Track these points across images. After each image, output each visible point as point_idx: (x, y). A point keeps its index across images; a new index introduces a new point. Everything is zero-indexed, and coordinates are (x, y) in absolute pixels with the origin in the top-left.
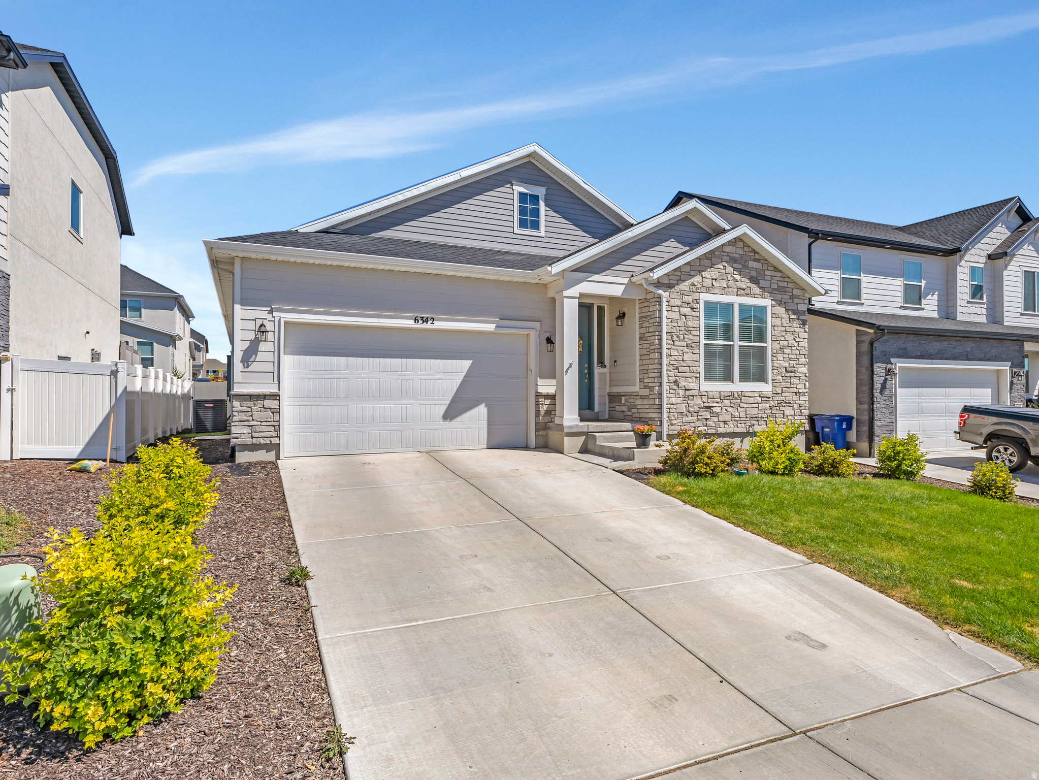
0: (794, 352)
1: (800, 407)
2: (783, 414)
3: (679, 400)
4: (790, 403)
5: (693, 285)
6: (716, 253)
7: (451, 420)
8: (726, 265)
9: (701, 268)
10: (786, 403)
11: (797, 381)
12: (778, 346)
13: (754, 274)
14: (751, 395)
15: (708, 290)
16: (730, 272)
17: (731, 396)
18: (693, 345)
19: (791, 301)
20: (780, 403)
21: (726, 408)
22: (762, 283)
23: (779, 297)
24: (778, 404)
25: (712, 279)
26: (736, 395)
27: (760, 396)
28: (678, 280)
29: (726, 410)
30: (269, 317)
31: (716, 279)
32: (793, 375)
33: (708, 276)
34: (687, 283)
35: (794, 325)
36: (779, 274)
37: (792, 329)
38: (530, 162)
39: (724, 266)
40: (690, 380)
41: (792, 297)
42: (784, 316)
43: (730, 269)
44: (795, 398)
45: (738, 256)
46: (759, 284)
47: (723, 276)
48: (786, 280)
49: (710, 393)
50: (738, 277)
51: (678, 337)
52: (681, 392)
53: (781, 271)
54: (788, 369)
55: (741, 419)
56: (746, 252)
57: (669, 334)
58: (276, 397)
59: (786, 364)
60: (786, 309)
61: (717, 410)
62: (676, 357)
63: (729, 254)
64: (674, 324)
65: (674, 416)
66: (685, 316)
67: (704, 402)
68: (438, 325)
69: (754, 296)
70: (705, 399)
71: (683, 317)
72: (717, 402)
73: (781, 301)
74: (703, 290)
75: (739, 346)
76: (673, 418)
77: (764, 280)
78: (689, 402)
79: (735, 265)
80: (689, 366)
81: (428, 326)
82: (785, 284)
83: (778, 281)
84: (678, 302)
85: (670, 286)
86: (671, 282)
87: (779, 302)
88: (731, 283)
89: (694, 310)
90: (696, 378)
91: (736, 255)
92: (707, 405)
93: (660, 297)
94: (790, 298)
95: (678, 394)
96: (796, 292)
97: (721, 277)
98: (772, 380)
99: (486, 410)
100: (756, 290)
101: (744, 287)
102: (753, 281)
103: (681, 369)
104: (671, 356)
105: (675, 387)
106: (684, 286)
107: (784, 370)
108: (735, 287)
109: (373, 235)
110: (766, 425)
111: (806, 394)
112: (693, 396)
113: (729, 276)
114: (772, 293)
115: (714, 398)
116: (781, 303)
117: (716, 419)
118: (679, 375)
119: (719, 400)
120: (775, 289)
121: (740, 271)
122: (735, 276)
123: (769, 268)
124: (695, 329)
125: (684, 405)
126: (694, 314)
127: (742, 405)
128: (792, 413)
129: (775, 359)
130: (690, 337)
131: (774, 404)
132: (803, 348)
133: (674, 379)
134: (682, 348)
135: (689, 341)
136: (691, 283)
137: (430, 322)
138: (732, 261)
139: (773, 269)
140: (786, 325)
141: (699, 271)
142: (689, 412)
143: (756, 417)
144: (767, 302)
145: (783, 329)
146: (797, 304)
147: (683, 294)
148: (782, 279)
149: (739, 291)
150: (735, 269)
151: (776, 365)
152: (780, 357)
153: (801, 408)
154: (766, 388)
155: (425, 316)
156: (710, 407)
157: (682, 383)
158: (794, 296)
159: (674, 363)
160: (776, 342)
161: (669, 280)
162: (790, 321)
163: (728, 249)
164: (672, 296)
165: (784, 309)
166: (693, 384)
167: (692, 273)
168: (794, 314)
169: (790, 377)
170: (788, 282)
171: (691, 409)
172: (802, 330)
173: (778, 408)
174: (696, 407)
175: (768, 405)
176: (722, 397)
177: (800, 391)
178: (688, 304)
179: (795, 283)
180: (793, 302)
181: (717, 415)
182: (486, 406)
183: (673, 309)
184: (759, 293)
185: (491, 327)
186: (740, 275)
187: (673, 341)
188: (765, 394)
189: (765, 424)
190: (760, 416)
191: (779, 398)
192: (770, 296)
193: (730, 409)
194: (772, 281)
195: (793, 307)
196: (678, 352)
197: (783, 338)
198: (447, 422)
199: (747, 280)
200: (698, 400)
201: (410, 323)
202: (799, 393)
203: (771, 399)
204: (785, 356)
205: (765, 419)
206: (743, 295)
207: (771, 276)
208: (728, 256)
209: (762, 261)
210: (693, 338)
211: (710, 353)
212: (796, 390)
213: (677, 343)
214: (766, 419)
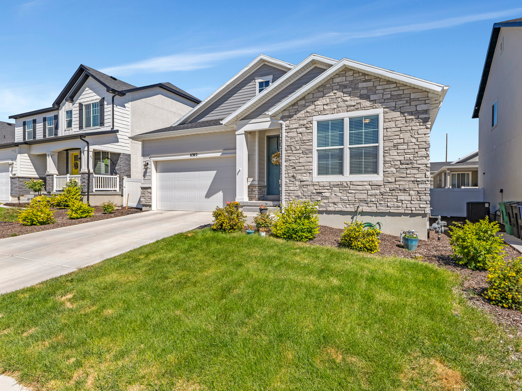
0: (410, 147)
1: (418, 193)
2: (397, 199)
3: (295, 188)
4: (405, 190)
5: (307, 112)
6: (327, 86)
7: (208, 198)
8: (336, 92)
9: (313, 100)
10: (400, 190)
11: (415, 171)
12: (392, 144)
13: (364, 92)
14: (358, 183)
15: (320, 113)
16: (340, 96)
17: (339, 185)
18: (307, 152)
19: (409, 104)
20: (393, 190)
21: (335, 193)
22: (372, 97)
23: (393, 104)
24: (390, 190)
25: (324, 105)
26: (345, 184)
27: (370, 185)
28: (296, 112)
29: (335, 195)
30: (149, 160)
31: (327, 104)
32: (410, 166)
33: (320, 104)
34: (303, 112)
35: (411, 124)
36: (395, 85)
37: (409, 128)
38: (264, 65)
39: (334, 93)
40: (305, 175)
41: (409, 101)
42: (399, 119)
43: (339, 94)
44: (412, 185)
45: (348, 82)
46: (369, 98)
47: (333, 101)
48: (401, 88)
49: (321, 183)
50: (348, 98)
51: (295, 148)
52: (298, 183)
53: (396, 83)
54: (402, 162)
55: (350, 202)
56: (355, 77)
57: (289, 147)
58: (150, 188)
59: (402, 158)
60: (401, 113)
61: (328, 194)
62: (294, 161)
63: (339, 84)
64: (292, 140)
65: (292, 198)
66: (301, 133)
67: (316, 190)
68: (199, 156)
69: (365, 108)
70: (316, 187)
71: (300, 135)
72: (328, 189)
73: (395, 107)
74: (315, 114)
75: (350, 148)
76: (291, 199)
77: (376, 94)
78: (304, 189)
79: (344, 90)
80: (304, 166)
81: (195, 157)
82: (401, 92)
83: (391, 91)
84: (297, 126)
85: (290, 116)
86: (291, 114)
87: (394, 108)
88: (342, 104)
89: (308, 128)
90: (310, 173)
91: (346, 83)
92: (318, 191)
93: (281, 125)
94: (407, 102)
95: (295, 184)
96: (413, 96)
97: (332, 102)
98: (384, 172)
99: (222, 193)
100: (366, 103)
101: (353, 104)
102: (363, 98)
103: (297, 168)
104: (290, 160)
105: (293, 180)
106: (301, 114)
107: (398, 163)
108: (345, 105)
109: (199, 121)
110: (377, 207)
111: (427, 182)
112: (307, 185)
113: (339, 100)
114: (384, 102)
115: (324, 186)
116: (394, 109)
117: (326, 201)
118: (296, 172)
119: (329, 188)
120: (388, 99)
121: (350, 94)
122: (344, 98)
123: (381, 83)
124: (309, 141)
125: (299, 191)
126: (308, 131)
127: (350, 191)
128: (409, 198)
129: (386, 154)
130: (305, 147)
131: (385, 191)
132: (424, 143)
133: (292, 175)
134: (298, 155)
135: (304, 150)
136: (305, 111)
137: (196, 155)
138: (342, 87)
139: (385, 83)
140: (402, 125)
141: (313, 102)
142: (304, 196)
143: (366, 201)
144: (379, 111)
145: (399, 129)
146: (416, 106)
147: (300, 120)
148: (397, 89)
149: (349, 108)
150: (344, 93)
151: (387, 159)
152: (394, 152)
153: (419, 195)
154: (378, 178)
155: (194, 153)
156: (321, 193)
157: (299, 177)
158: (411, 100)
159: (293, 164)
160: (389, 141)
161: (290, 113)
162: (406, 122)
163: (338, 80)
164: (291, 122)
165: (399, 113)
166: (307, 178)
167: (307, 104)
168: (412, 115)
169: (406, 168)
170: (403, 90)
171: (305, 194)
172: (424, 127)
173: (391, 194)
174: (309, 193)
175: (378, 191)
176: (332, 186)
177: (418, 179)
178: (303, 125)
179: (414, 88)
180: (410, 105)
181: (327, 198)
182: (222, 192)
183: (292, 130)
184: (369, 105)
185: (219, 155)
186: (350, 96)
187: (292, 151)
188: (375, 183)
189: (375, 206)
190: (369, 200)
191: (393, 186)
192: (382, 106)
193: (339, 194)
194: (385, 93)
195: (413, 109)
196: (295, 158)
197: (398, 137)
198: (207, 199)
199: (357, 98)
200: (312, 188)
201: (188, 157)
202: (417, 181)
203: (383, 186)
204: (398, 151)
205: (374, 202)
206: (353, 110)
207: (384, 89)
208: (338, 85)
209: (372, 80)
210: (307, 147)
211: (322, 156)
212: (413, 179)
213: (294, 152)
214: (377, 202)
